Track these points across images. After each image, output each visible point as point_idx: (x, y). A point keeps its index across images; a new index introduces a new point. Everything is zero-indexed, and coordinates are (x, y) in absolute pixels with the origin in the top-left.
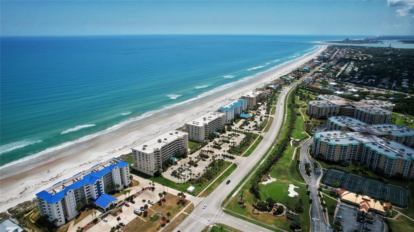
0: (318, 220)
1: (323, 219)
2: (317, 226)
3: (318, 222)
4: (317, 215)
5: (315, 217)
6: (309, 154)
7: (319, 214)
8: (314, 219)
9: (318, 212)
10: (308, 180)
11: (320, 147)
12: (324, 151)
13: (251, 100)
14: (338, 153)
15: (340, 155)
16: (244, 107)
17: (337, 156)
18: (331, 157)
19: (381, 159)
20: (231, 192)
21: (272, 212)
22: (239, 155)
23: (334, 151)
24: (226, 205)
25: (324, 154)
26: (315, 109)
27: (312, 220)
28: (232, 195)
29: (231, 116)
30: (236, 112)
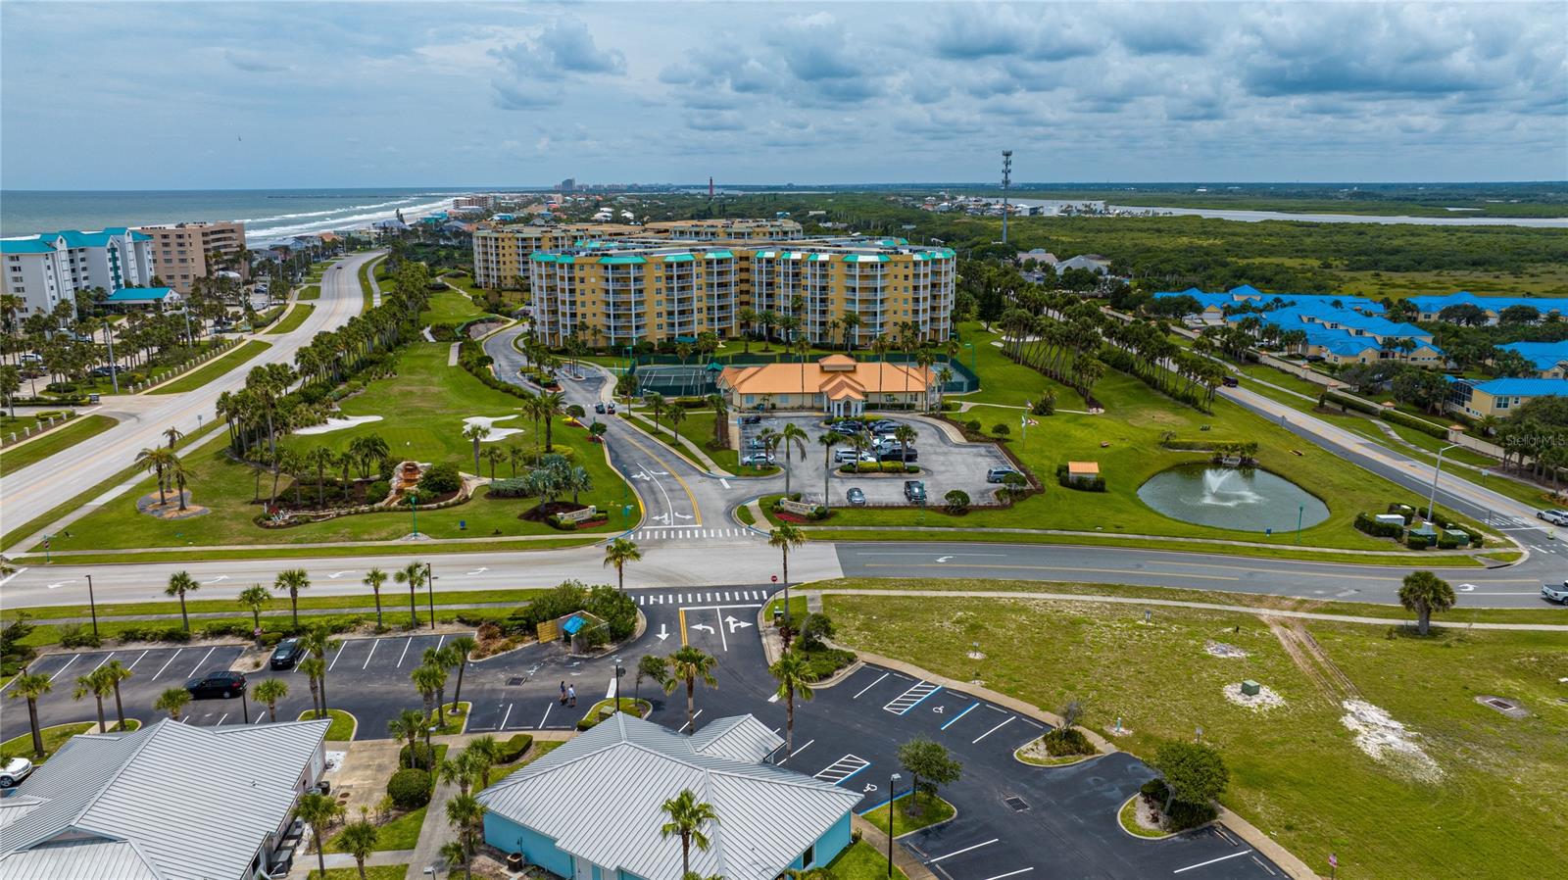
0: (664, 473)
1: (684, 467)
2: (671, 490)
3: (667, 480)
4: (651, 464)
5: (642, 471)
7: (657, 460)
8: (643, 475)
9: (653, 456)
11: (572, 291)
12: (594, 308)
13: (174, 248)
14: (659, 303)
15: (671, 313)
16: (133, 264)
17: (658, 321)
18: (634, 324)
19: (832, 283)
20: (79, 496)
21: (392, 501)
22: (129, 393)
23: (641, 291)
24: (36, 539)
25: (600, 321)
26: (507, 251)
27: (634, 481)
28: (90, 500)
29: (52, 288)
30: (86, 278)
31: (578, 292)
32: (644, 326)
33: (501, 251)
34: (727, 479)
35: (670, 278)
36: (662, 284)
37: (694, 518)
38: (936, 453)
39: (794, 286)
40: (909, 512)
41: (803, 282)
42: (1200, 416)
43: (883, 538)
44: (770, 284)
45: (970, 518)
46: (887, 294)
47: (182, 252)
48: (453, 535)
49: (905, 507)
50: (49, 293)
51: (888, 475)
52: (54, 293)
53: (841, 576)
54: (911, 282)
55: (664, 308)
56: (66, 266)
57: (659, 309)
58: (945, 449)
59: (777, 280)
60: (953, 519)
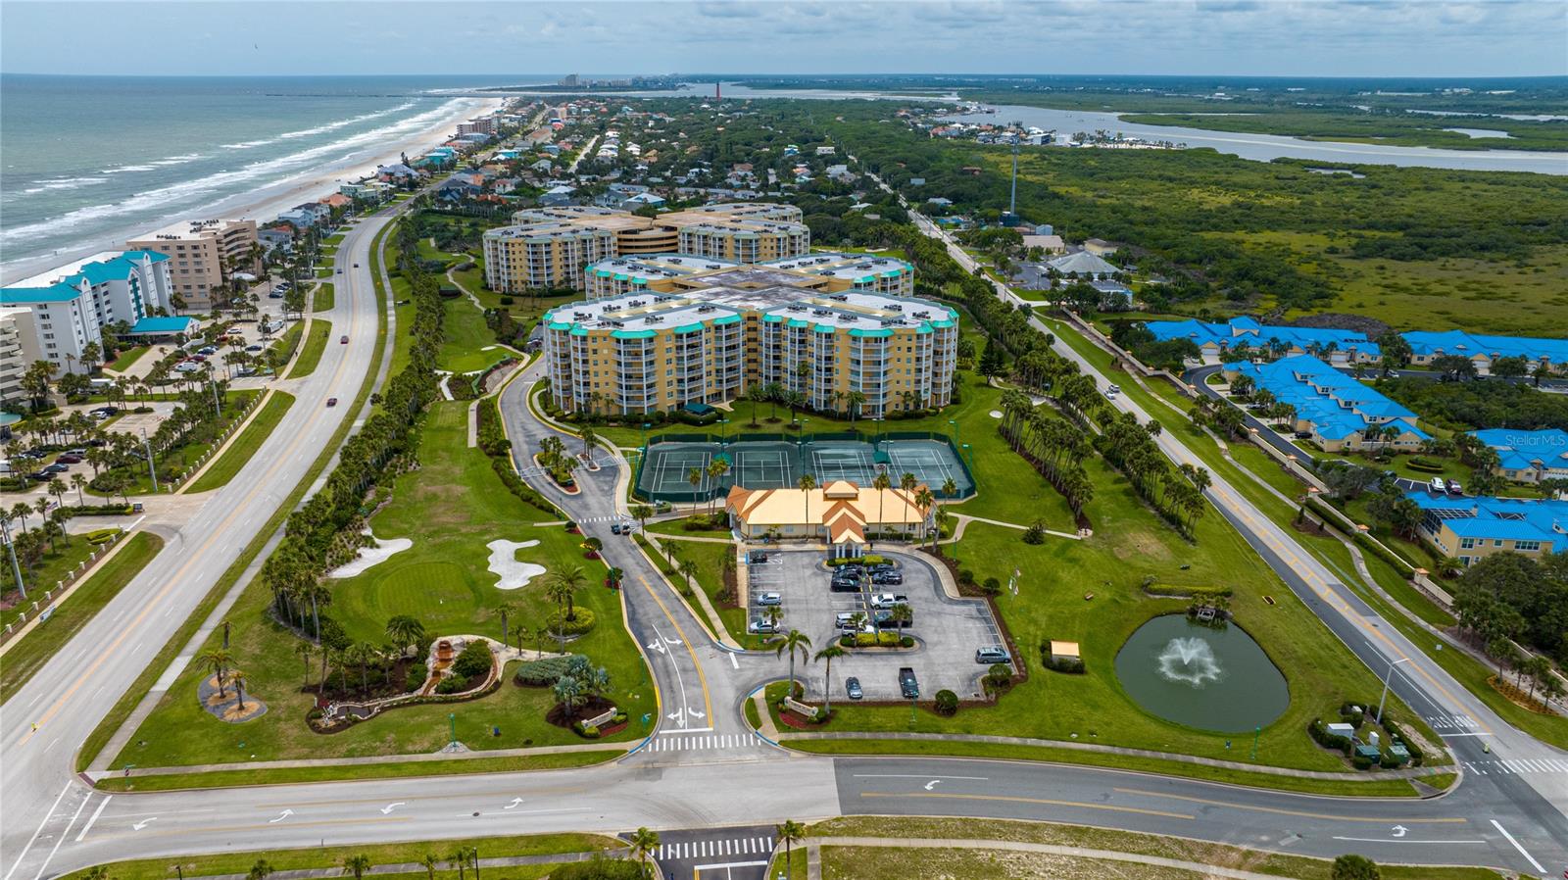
0: (678, 642)
1: (696, 631)
2: (684, 670)
3: (681, 653)
4: (666, 626)
5: (657, 637)
6: (543, 414)
7: (671, 618)
8: (658, 644)
9: (667, 612)
10: (573, 504)
11: (585, 362)
12: (607, 378)
13: (190, 259)
14: (669, 372)
15: (681, 381)
16: (152, 287)
17: (669, 389)
18: (645, 395)
19: (836, 354)
20: (143, 675)
21: (429, 687)
22: (167, 492)
23: (652, 363)
24: (112, 750)
25: (612, 390)
26: (517, 256)
27: (649, 653)
28: (154, 683)
29: (80, 333)
30: (109, 311)
31: (591, 362)
32: (654, 396)
33: (511, 256)
34: (738, 654)
35: (680, 348)
36: (673, 355)
37: (705, 718)
38: (930, 614)
39: (800, 353)
40: (902, 711)
41: (809, 349)
42: (1182, 544)
43: (875, 748)
44: (777, 347)
45: (958, 719)
46: (890, 366)
47: (198, 263)
48: (489, 745)
49: (898, 704)
50: (77, 338)
51: (885, 650)
52: (82, 337)
53: (838, 813)
54: (913, 354)
55: (674, 377)
56: (91, 306)
57: (669, 378)
58: (938, 606)
59: (783, 343)
60: (942, 721)
